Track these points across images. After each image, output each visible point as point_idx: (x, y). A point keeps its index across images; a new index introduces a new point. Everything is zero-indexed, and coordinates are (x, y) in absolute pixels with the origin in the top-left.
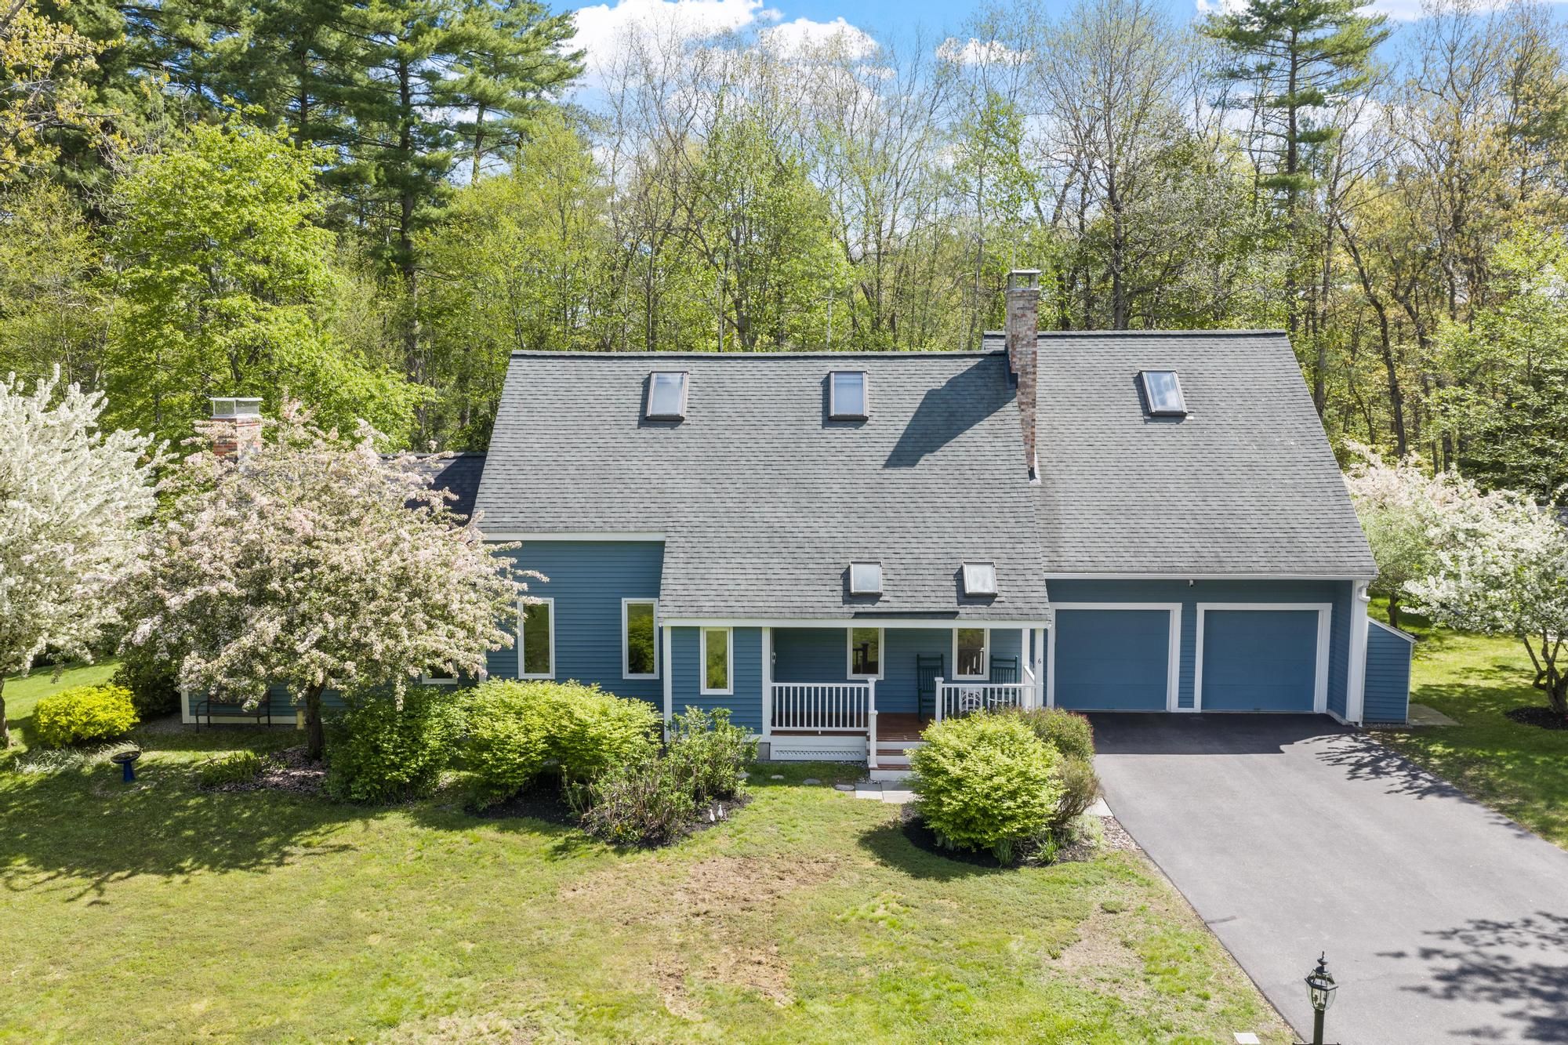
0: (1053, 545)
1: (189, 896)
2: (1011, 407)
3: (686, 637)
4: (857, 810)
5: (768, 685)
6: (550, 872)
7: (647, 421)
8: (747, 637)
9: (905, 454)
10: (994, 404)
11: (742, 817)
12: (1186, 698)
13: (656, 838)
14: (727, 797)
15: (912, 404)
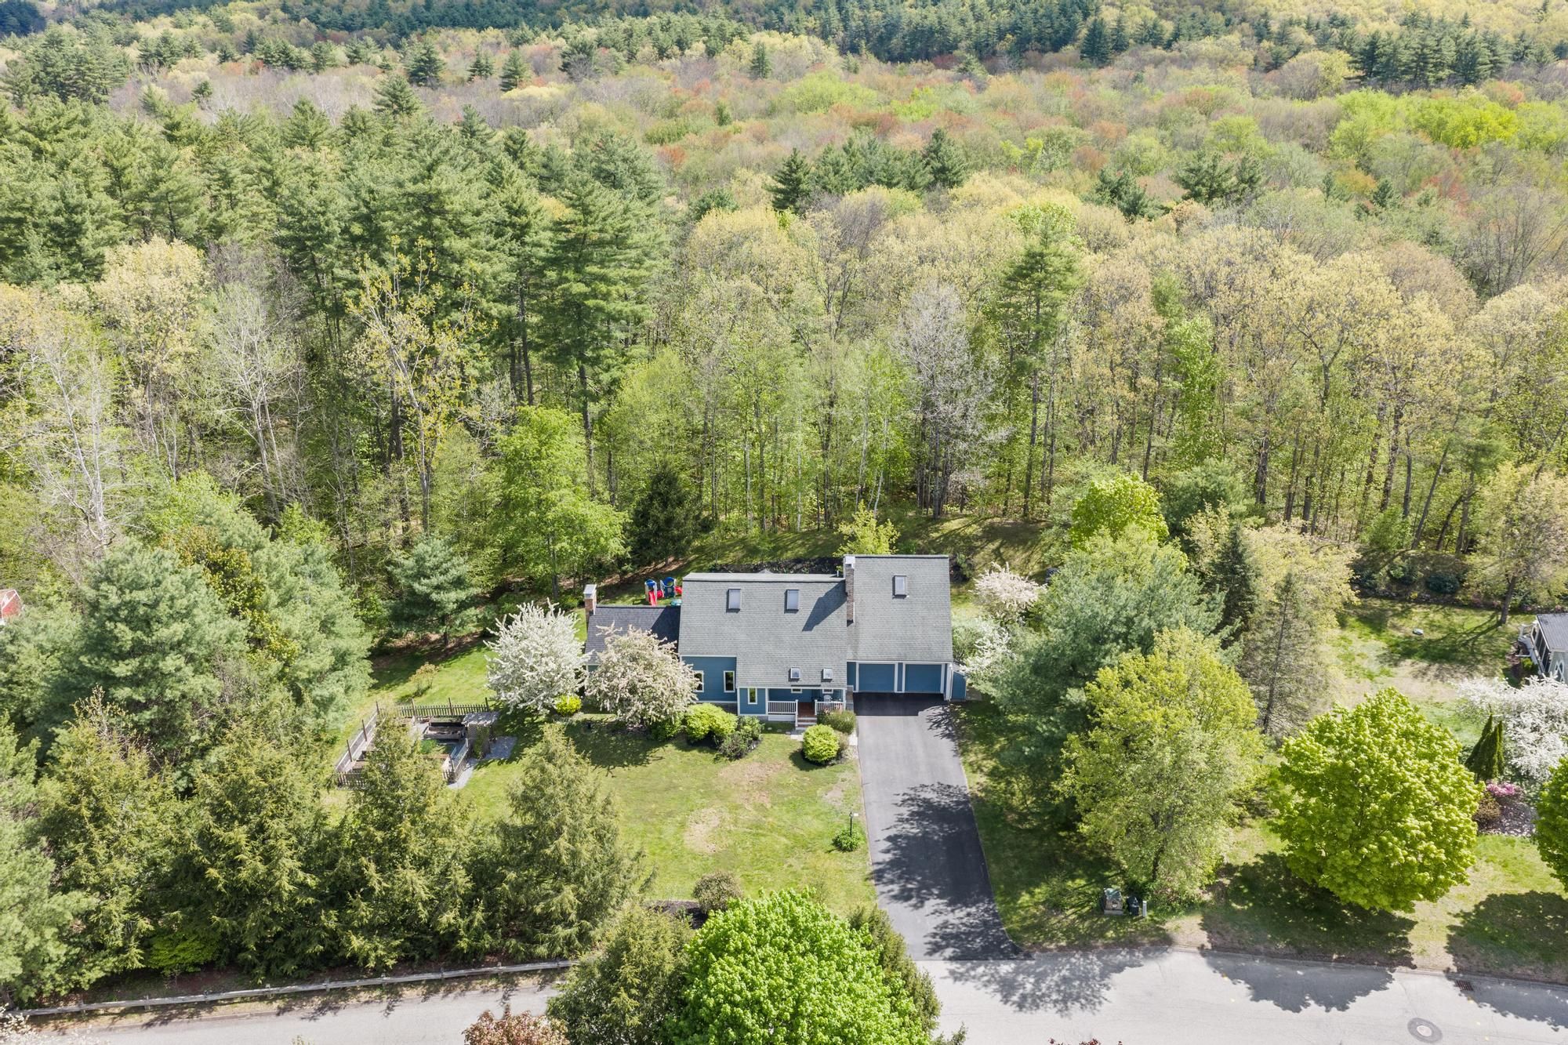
0: (855, 649)
1: (632, 775)
2: (844, 605)
3: (744, 691)
4: (791, 743)
5: (767, 702)
6: (714, 767)
7: (729, 610)
8: (761, 691)
9: (808, 627)
10: (839, 605)
11: (761, 747)
12: (900, 688)
13: (738, 757)
14: (756, 739)
15: (813, 603)
